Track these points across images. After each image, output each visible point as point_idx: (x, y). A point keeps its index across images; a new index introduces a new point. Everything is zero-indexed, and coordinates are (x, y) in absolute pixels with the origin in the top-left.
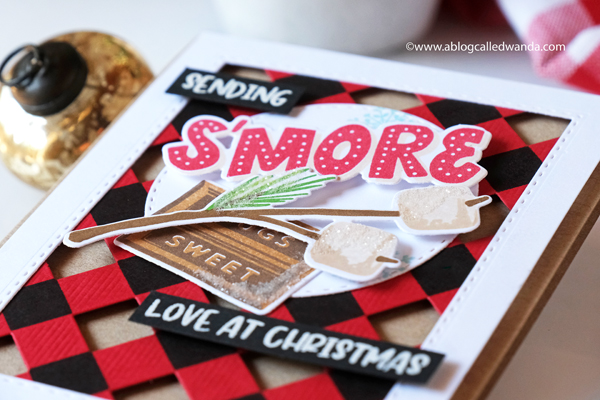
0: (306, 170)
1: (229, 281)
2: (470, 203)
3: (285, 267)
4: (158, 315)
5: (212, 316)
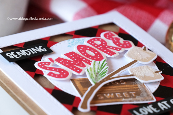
1: (133, 98)
2: (144, 50)
3: (137, 88)
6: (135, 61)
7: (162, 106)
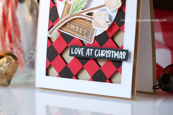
1: (82, 35)
3: (91, 27)
4: (74, 53)
5: (83, 49)
7: (88, 53)
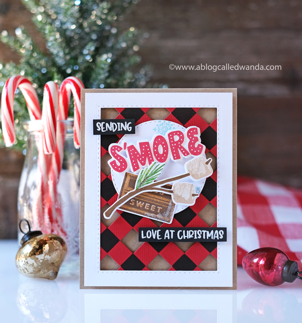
0: (155, 163)
1: (155, 214)
2: (207, 163)
3: (168, 203)
4: (145, 237)
5: (159, 232)
6: (188, 175)
7: (167, 235)
